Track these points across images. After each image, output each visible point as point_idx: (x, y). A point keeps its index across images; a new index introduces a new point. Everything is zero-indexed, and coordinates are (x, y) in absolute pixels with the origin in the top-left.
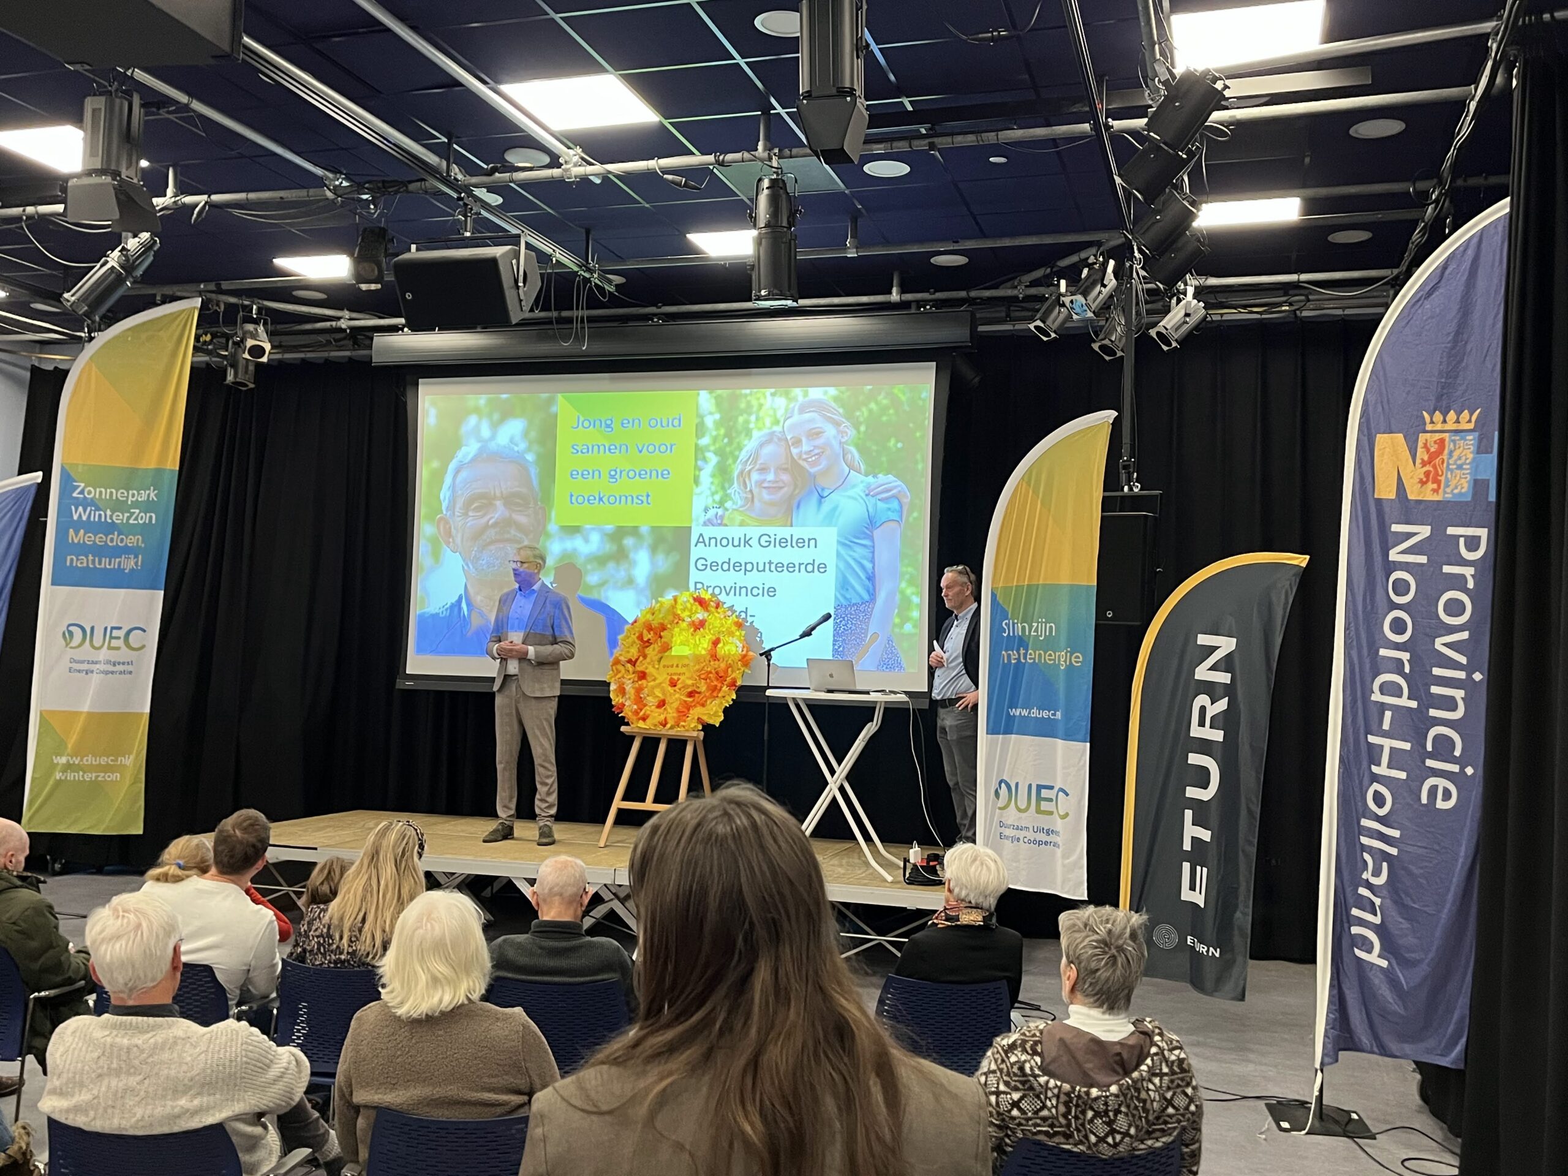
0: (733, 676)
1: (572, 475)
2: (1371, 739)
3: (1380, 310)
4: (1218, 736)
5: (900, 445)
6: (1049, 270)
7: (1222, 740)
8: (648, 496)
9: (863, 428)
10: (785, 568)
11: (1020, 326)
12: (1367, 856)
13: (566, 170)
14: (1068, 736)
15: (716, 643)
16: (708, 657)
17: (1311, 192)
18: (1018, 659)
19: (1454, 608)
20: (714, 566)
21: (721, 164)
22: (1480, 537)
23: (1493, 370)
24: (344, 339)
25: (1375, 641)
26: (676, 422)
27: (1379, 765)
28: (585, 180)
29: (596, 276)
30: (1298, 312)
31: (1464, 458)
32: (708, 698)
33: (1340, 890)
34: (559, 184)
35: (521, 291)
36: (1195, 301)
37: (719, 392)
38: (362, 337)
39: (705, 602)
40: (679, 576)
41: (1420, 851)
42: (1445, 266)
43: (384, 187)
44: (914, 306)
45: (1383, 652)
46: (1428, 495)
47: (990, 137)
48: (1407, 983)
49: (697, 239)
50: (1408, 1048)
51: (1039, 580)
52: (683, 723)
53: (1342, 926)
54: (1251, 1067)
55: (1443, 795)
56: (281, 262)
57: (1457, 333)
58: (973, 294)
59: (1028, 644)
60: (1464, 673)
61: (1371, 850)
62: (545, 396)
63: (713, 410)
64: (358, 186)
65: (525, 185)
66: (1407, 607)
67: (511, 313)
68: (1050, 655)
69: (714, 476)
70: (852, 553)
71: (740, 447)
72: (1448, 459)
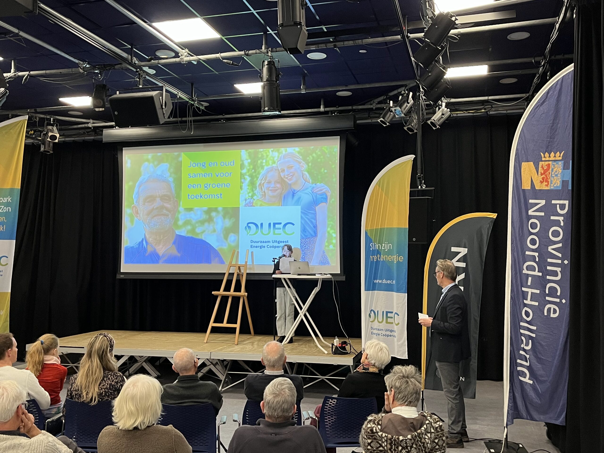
1: (188, 187)
2: (524, 289)
3: (522, 111)
5: (326, 171)
6: (385, 97)
8: (221, 195)
9: (310, 164)
11: (374, 121)
12: (523, 338)
13: (181, 59)
14: (398, 291)
17: (492, 63)
18: (377, 259)
19: (556, 234)
21: (247, 55)
22: (565, 204)
24: (91, 131)
25: (524, 248)
26: (232, 164)
27: (527, 300)
28: (190, 63)
29: (196, 103)
30: (488, 112)
31: (558, 172)
33: (512, 351)
34: (179, 64)
35: (164, 110)
36: (446, 109)
37: (250, 150)
38: (98, 130)
41: (545, 334)
42: (548, 92)
43: (105, 67)
44: (330, 113)
45: (527, 253)
46: (544, 187)
47: (359, 42)
48: (541, 390)
49: (239, 86)
50: (542, 417)
51: (384, 226)
53: (514, 367)
55: (553, 311)
56: (62, 100)
57: (554, 120)
58: (354, 107)
59: (381, 253)
60: (561, 261)
61: (524, 335)
62: (176, 154)
63: (248, 158)
64: (94, 67)
65: (165, 65)
66: (536, 234)
67: (160, 119)
68: (390, 257)
69: (249, 186)
70: (307, 217)
71: (259, 174)
72: (552, 172)
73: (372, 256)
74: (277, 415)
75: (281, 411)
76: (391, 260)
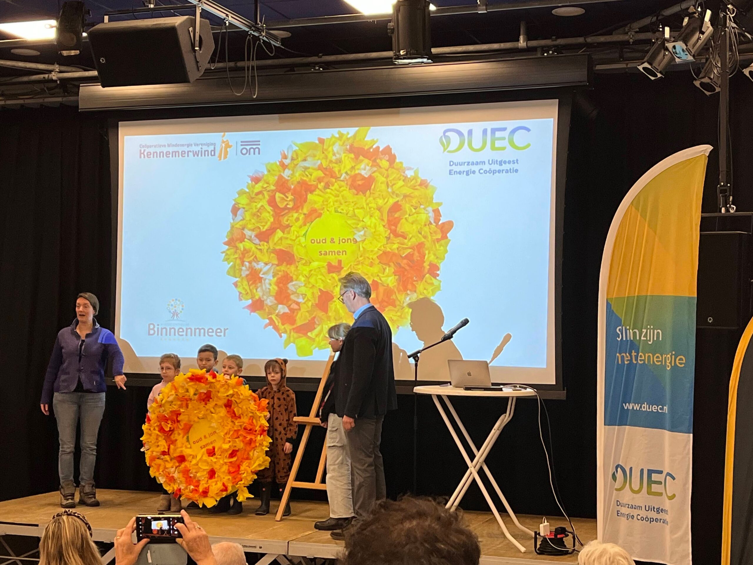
6: (654, 19)
11: (631, 66)
14: (673, 429)
18: (631, 360)
24: (55, 87)
29: (263, 34)
35: (197, 53)
38: (70, 86)
44: (539, 50)
51: (647, 293)
58: (589, 40)
59: (639, 347)
67: (189, 73)
68: (658, 357)
73: (620, 354)
76: (660, 363)
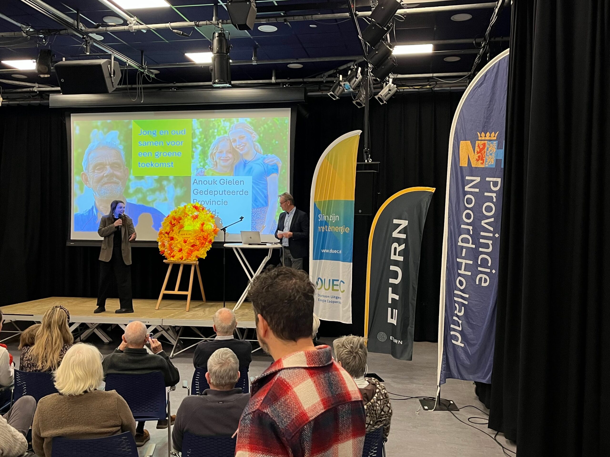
0: (210, 238)
1: (139, 155)
2: (458, 260)
3: (464, 88)
4: (401, 259)
5: (277, 142)
6: (335, 71)
7: (402, 260)
8: (172, 163)
10: (231, 193)
11: (324, 93)
12: (456, 305)
13: (130, 27)
14: (344, 260)
15: (203, 225)
16: (200, 231)
17: (437, 42)
18: (325, 230)
19: (489, 209)
20: (201, 192)
21: (198, 26)
22: (498, 182)
23: (503, 116)
24: (36, 95)
25: (459, 222)
26: (183, 132)
27: (461, 270)
28: (139, 31)
29: (146, 71)
30: (433, 88)
31: (492, 151)
32: (200, 247)
33: (447, 317)
34: (127, 32)
35: (112, 79)
36: (393, 85)
37: (201, 119)
38: (44, 95)
39: (198, 208)
40: (186, 197)
41: (476, 302)
42: (485, 75)
43: (49, 32)
44: (281, 84)
45: (463, 226)
46: (479, 165)
47: (309, 18)
48: (471, 352)
49: (190, 56)
50: (471, 377)
51: (332, 199)
52: (190, 258)
53: (447, 331)
54: (414, 385)
55: (484, 281)
56: (5, 62)
57: (490, 101)
58: (305, 80)
59: (328, 224)
60: (492, 234)
61: (458, 302)
62: (126, 121)
63: (199, 127)
64: (37, 31)
65: (113, 32)
66: (471, 209)
67: (108, 88)
68: (337, 228)
69: (200, 155)
70: (259, 187)
71: (211, 143)
72: (487, 151)
73: (320, 227)
74: (225, 383)
75: (228, 378)
76: (338, 231)
